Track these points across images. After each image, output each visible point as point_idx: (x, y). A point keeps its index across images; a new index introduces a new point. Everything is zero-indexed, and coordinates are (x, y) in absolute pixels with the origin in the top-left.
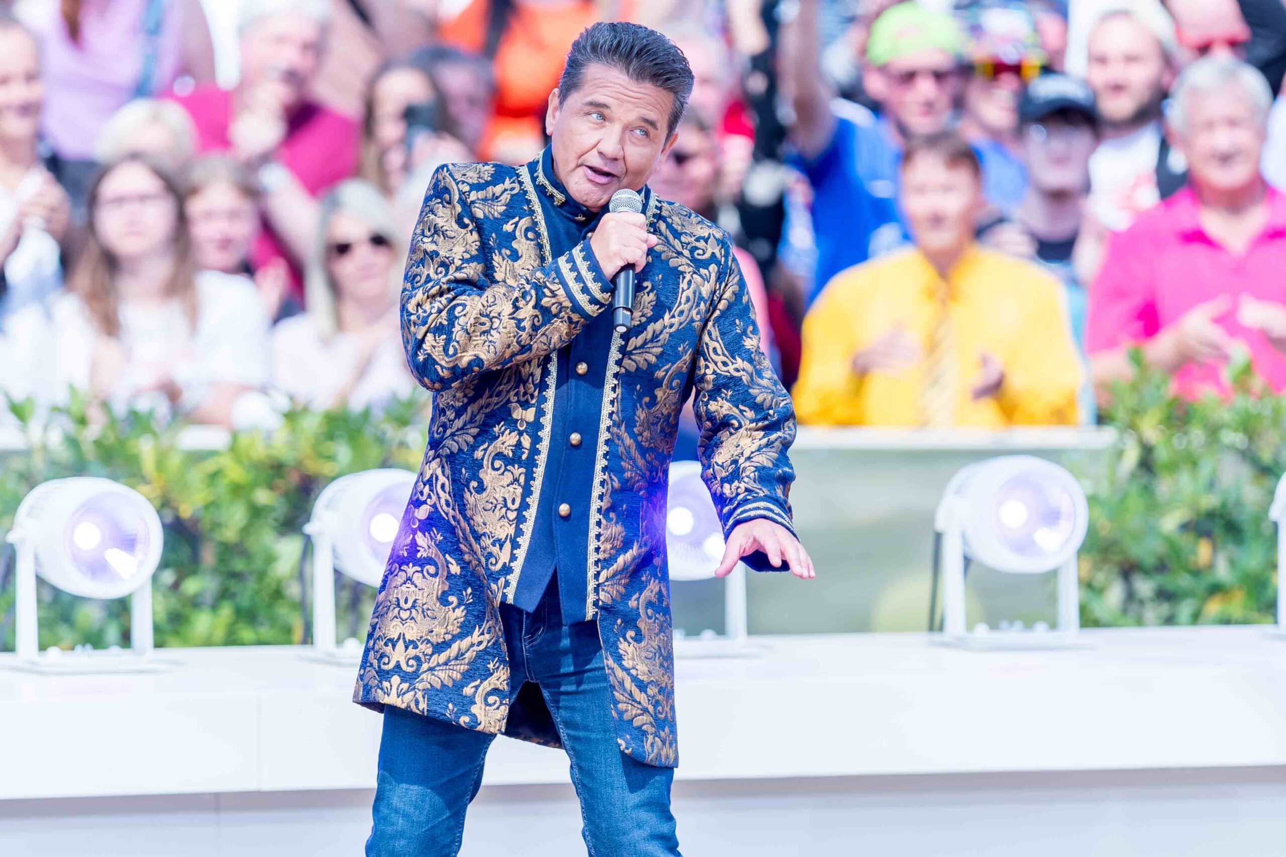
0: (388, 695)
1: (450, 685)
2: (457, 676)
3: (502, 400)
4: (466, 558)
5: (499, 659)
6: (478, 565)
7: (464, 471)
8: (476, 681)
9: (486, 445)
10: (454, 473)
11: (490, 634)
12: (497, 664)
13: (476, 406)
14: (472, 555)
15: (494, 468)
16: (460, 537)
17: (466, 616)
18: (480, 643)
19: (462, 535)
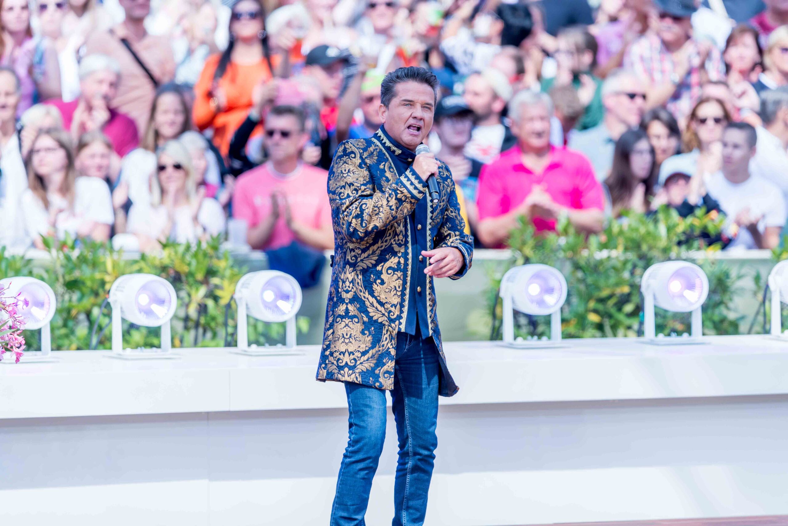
0: (344, 376)
1: (370, 369)
2: (372, 365)
3: (388, 244)
4: (371, 314)
5: (388, 358)
6: (382, 317)
7: (372, 276)
8: (379, 367)
9: (383, 264)
10: (365, 278)
11: (383, 347)
12: (388, 360)
13: (375, 247)
14: (377, 313)
15: (388, 274)
16: (369, 306)
17: (373, 339)
18: (379, 351)
19: (370, 304)
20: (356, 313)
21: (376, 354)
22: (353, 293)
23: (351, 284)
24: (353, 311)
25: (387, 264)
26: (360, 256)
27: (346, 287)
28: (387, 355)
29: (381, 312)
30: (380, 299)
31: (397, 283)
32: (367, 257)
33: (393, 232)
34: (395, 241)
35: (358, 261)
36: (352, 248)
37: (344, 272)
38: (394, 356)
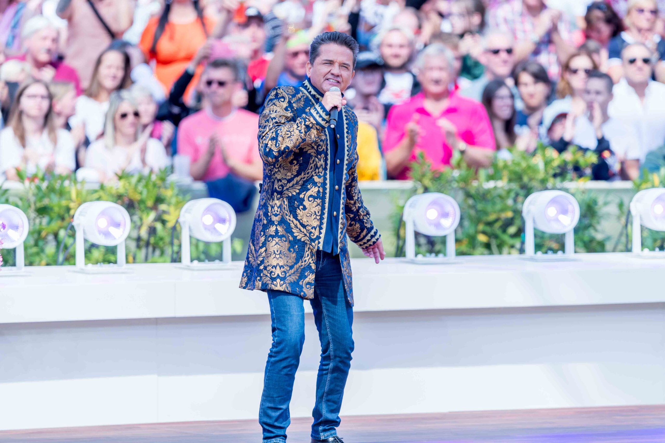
0: (277, 286)
1: (296, 281)
2: (297, 278)
3: (310, 176)
4: (295, 234)
5: (310, 271)
6: (304, 236)
7: (296, 202)
8: (302, 279)
9: (305, 192)
10: (290, 204)
11: (305, 262)
12: (309, 273)
13: (298, 178)
14: (300, 233)
15: (309, 201)
16: (293, 227)
17: (297, 256)
18: (302, 266)
19: (294, 226)
20: (284, 233)
21: (299, 268)
22: (280, 216)
23: (279, 208)
24: (282, 231)
25: (309, 193)
26: (286, 185)
27: (274, 211)
28: (308, 269)
29: (303, 232)
30: (302, 222)
31: (316, 209)
32: (292, 186)
33: (315, 165)
34: (315, 173)
35: (284, 190)
36: (279, 179)
37: (272, 199)
38: (314, 270)
